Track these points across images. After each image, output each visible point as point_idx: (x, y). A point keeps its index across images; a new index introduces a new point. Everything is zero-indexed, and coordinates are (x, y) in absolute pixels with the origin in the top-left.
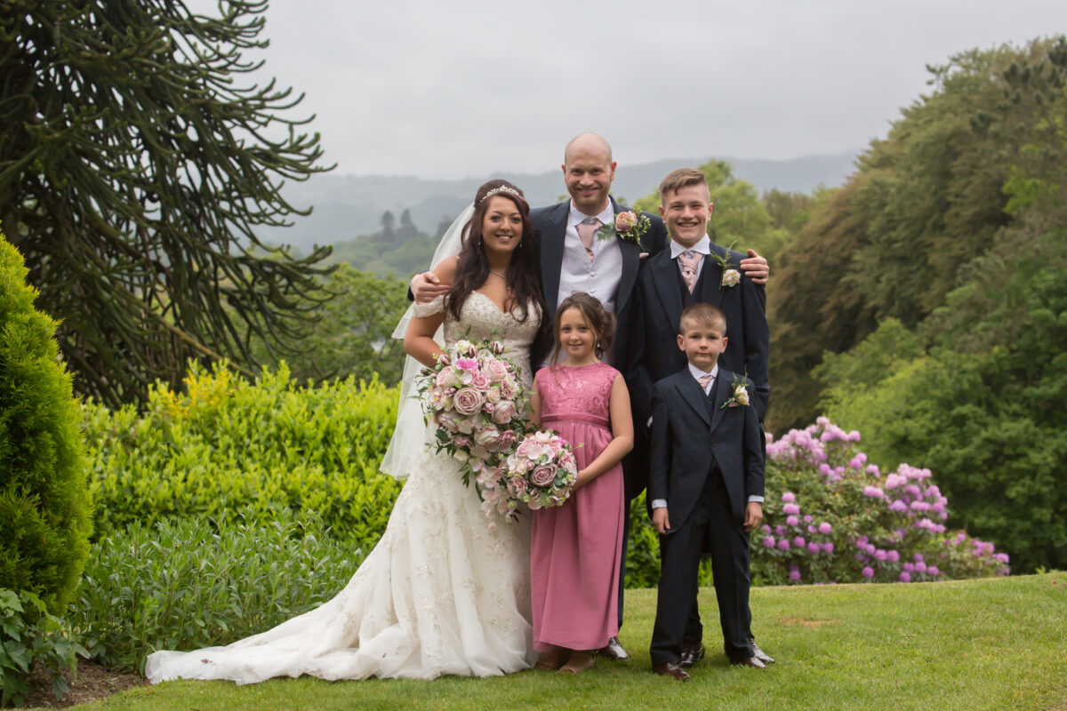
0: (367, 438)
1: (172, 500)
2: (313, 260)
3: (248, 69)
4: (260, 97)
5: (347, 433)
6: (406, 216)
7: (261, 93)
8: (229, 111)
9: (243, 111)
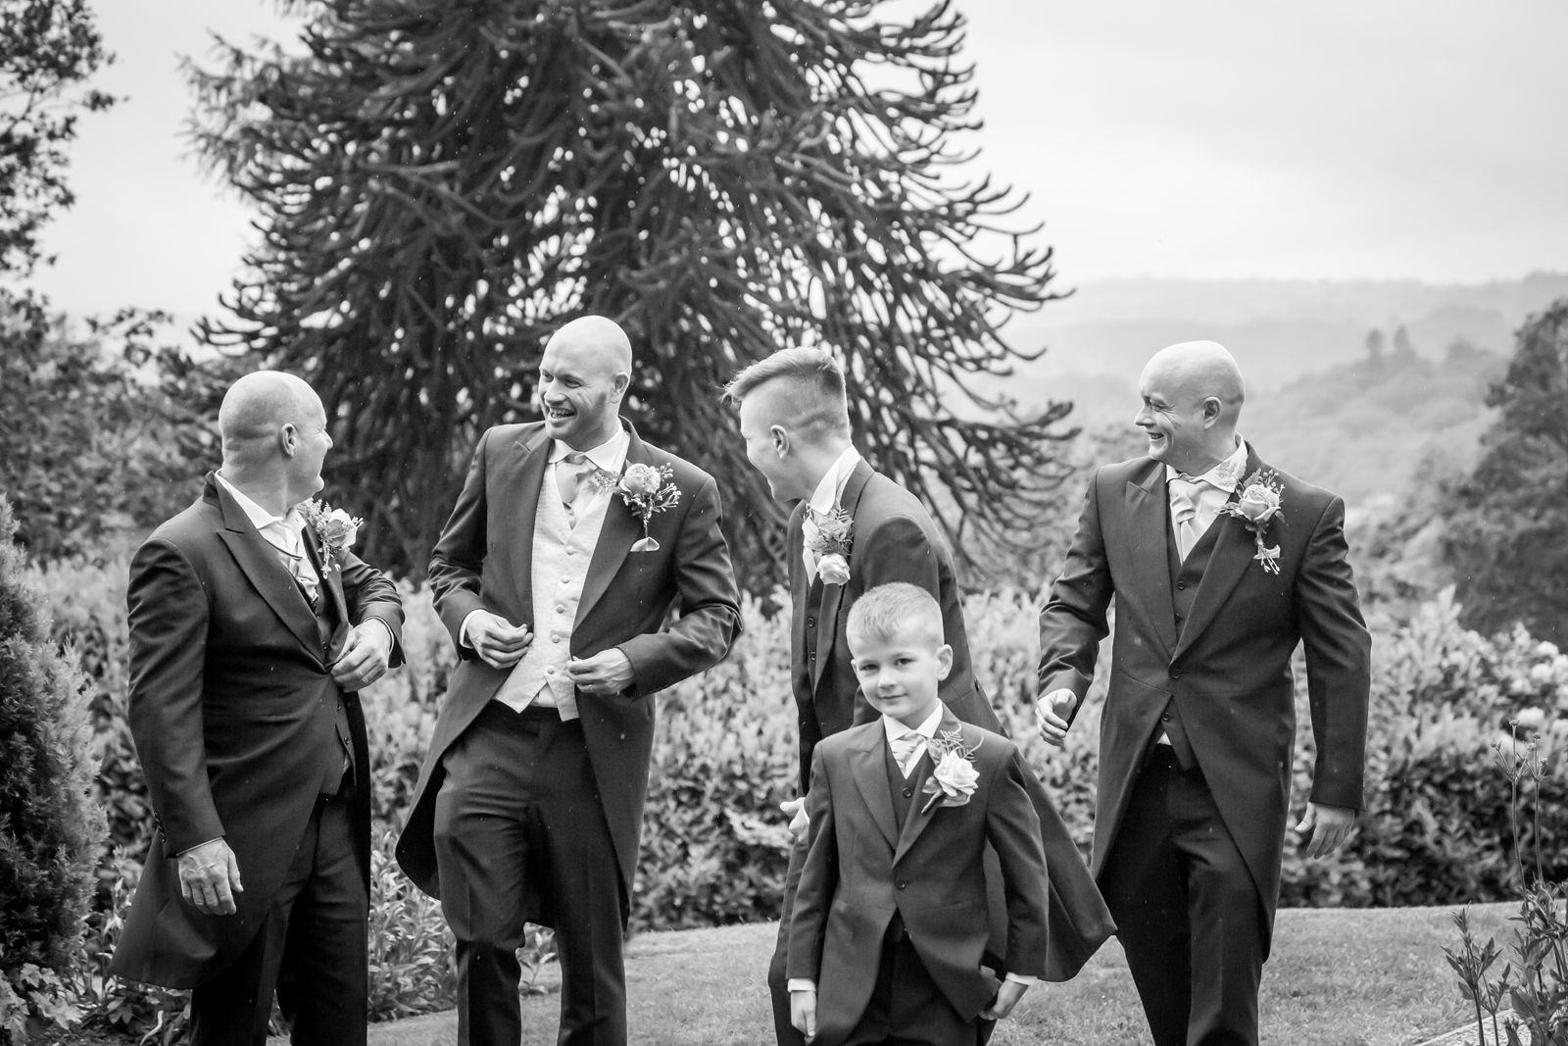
0: (1020, 676)
1: (740, 761)
2: (1045, 422)
3: (954, 161)
4: (970, 199)
5: (992, 669)
6: (1401, 336)
7: (974, 194)
8: (929, 220)
9: (948, 218)
